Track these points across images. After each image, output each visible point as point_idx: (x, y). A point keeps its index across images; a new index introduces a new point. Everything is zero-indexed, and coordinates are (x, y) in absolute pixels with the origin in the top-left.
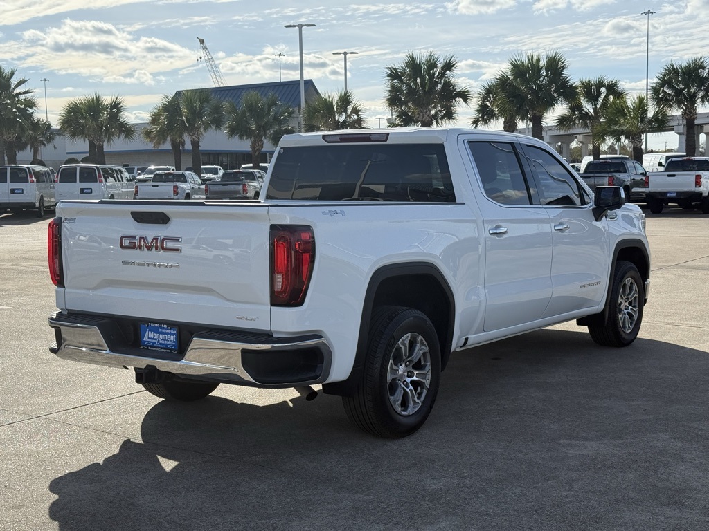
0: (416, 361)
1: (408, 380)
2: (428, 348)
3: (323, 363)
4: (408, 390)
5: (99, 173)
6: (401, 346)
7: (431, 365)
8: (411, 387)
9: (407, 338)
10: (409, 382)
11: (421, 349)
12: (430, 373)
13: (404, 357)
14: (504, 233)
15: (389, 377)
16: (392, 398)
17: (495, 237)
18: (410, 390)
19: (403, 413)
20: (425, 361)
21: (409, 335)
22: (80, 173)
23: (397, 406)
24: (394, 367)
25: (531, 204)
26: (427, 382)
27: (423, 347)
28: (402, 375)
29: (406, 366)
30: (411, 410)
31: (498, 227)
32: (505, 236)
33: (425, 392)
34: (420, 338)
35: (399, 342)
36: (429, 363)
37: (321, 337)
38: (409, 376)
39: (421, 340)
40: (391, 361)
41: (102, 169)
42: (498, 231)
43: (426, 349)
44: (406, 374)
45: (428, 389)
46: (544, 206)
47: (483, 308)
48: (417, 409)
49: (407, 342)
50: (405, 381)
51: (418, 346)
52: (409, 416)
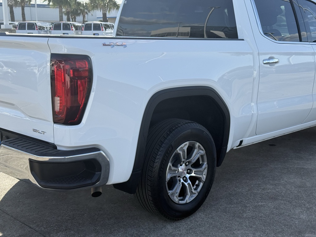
0: (194, 161)
1: (188, 176)
2: (204, 152)
3: (101, 171)
4: (186, 184)
5: (102, 26)
6: (179, 152)
7: (208, 164)
8: (189, 181)
9: (185, 146)
10: (188, 178)
11: (199, 152)
12: (206, 171)
13: (183, 160)
14: (276, 63)
15: (168, 176)
16: (170, 192)
17: (268, 66)
18: (189, 184)
19: (181, 202)
20: (203, 161)
21: (187, 143)
22: (93, 26)
23: (175, 198)
24: (173, 168)
25: (301, 41)
26: (204, 177)
27: (201, 151)
28: (182, 173)
29: (186, 165)
30: (189, 199)
31: (271, 58)
32: (276, 65)
33: (201, 184)
34: (198, 144)
35: (178, 149)
36: (205, 163)
37: (99, 150)
38: (188, 173)
39: (199, 146)
40: (170, 164)
41: (103, 24)
42: (271, 61)
43: (203, 152)
44: (186, 172)
45: (205, 182)
46: (311, 43)
47: (255, 119)
48: (193, 198)
49: (185, 149)
50: (185, 177)
51: (196, 151)
52: (186, 204)
